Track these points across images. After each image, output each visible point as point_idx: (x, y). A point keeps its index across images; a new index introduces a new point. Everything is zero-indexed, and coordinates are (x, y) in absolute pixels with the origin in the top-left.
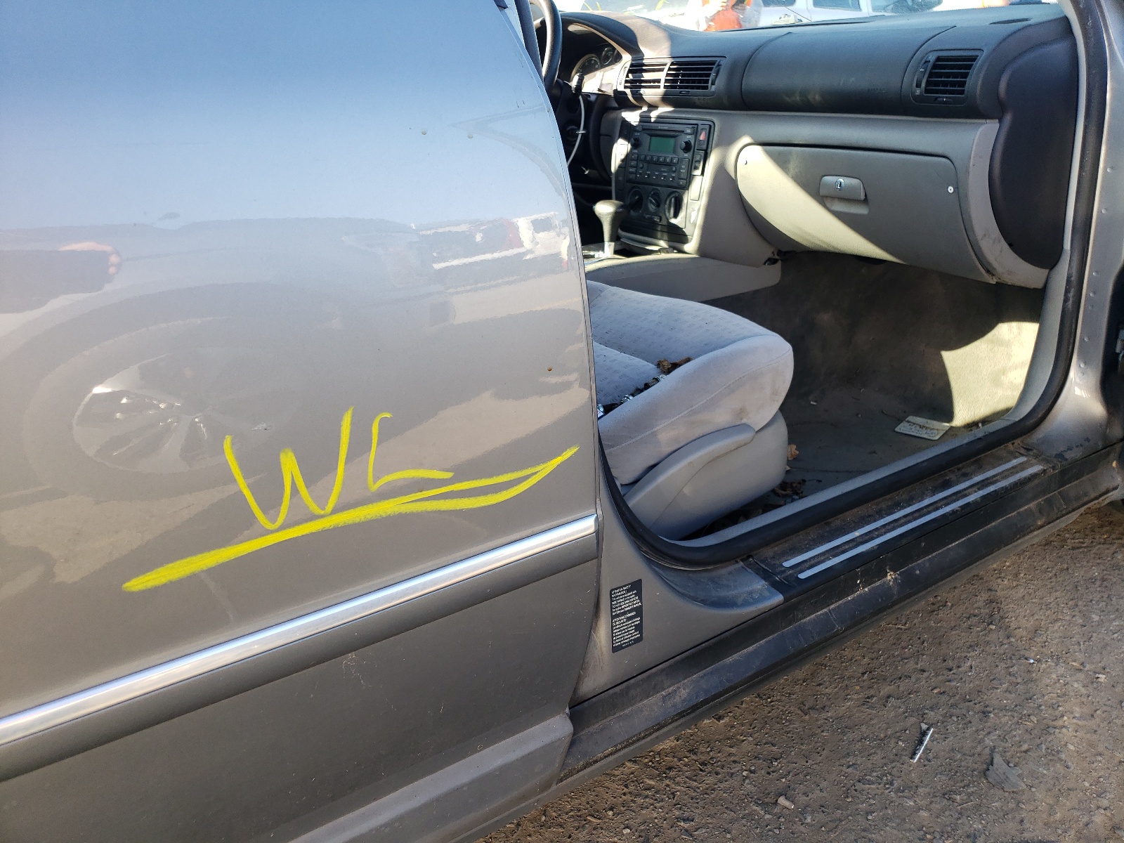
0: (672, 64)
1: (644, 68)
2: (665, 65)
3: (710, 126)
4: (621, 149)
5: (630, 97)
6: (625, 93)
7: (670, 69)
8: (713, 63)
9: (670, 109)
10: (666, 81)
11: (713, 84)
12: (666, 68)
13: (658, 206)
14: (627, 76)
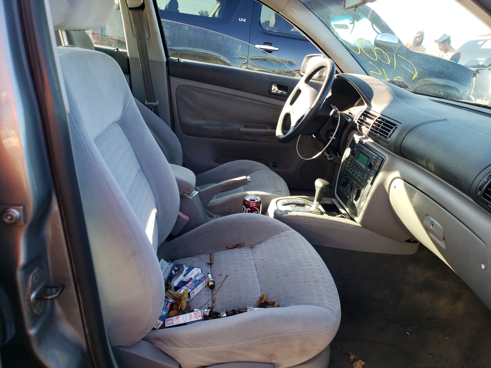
0: (379, 118)
1: (368, 115)
2: (375, 117)
3: (383, 159)
4: (347, 152)
5: (358, 127)
6: (356, 125)
7: (377, 121)
8: (394, 125)
9: (372, 141)
10: (373, 126)
11: (390, 137)
12: (376, 119)
13: (351, 190)
14: (361, 117)
